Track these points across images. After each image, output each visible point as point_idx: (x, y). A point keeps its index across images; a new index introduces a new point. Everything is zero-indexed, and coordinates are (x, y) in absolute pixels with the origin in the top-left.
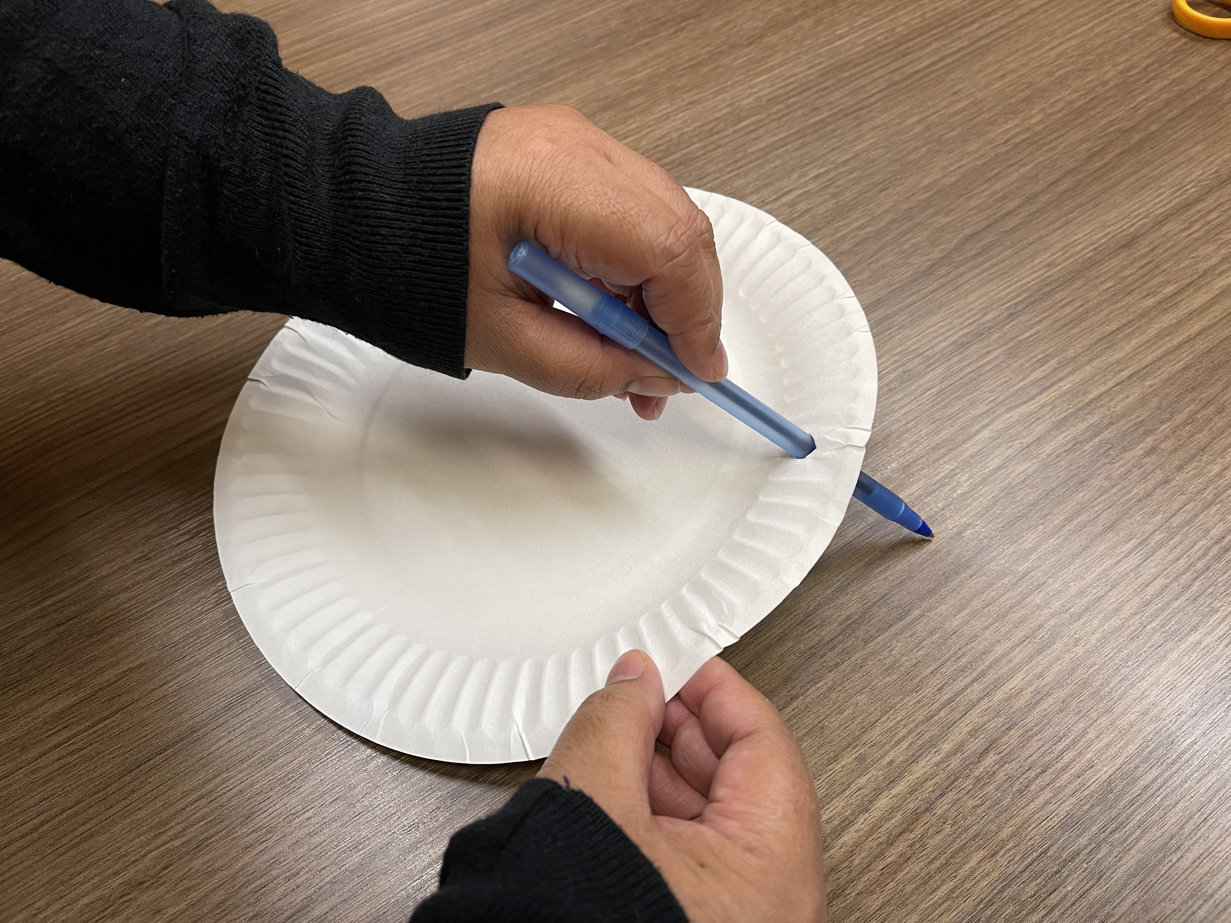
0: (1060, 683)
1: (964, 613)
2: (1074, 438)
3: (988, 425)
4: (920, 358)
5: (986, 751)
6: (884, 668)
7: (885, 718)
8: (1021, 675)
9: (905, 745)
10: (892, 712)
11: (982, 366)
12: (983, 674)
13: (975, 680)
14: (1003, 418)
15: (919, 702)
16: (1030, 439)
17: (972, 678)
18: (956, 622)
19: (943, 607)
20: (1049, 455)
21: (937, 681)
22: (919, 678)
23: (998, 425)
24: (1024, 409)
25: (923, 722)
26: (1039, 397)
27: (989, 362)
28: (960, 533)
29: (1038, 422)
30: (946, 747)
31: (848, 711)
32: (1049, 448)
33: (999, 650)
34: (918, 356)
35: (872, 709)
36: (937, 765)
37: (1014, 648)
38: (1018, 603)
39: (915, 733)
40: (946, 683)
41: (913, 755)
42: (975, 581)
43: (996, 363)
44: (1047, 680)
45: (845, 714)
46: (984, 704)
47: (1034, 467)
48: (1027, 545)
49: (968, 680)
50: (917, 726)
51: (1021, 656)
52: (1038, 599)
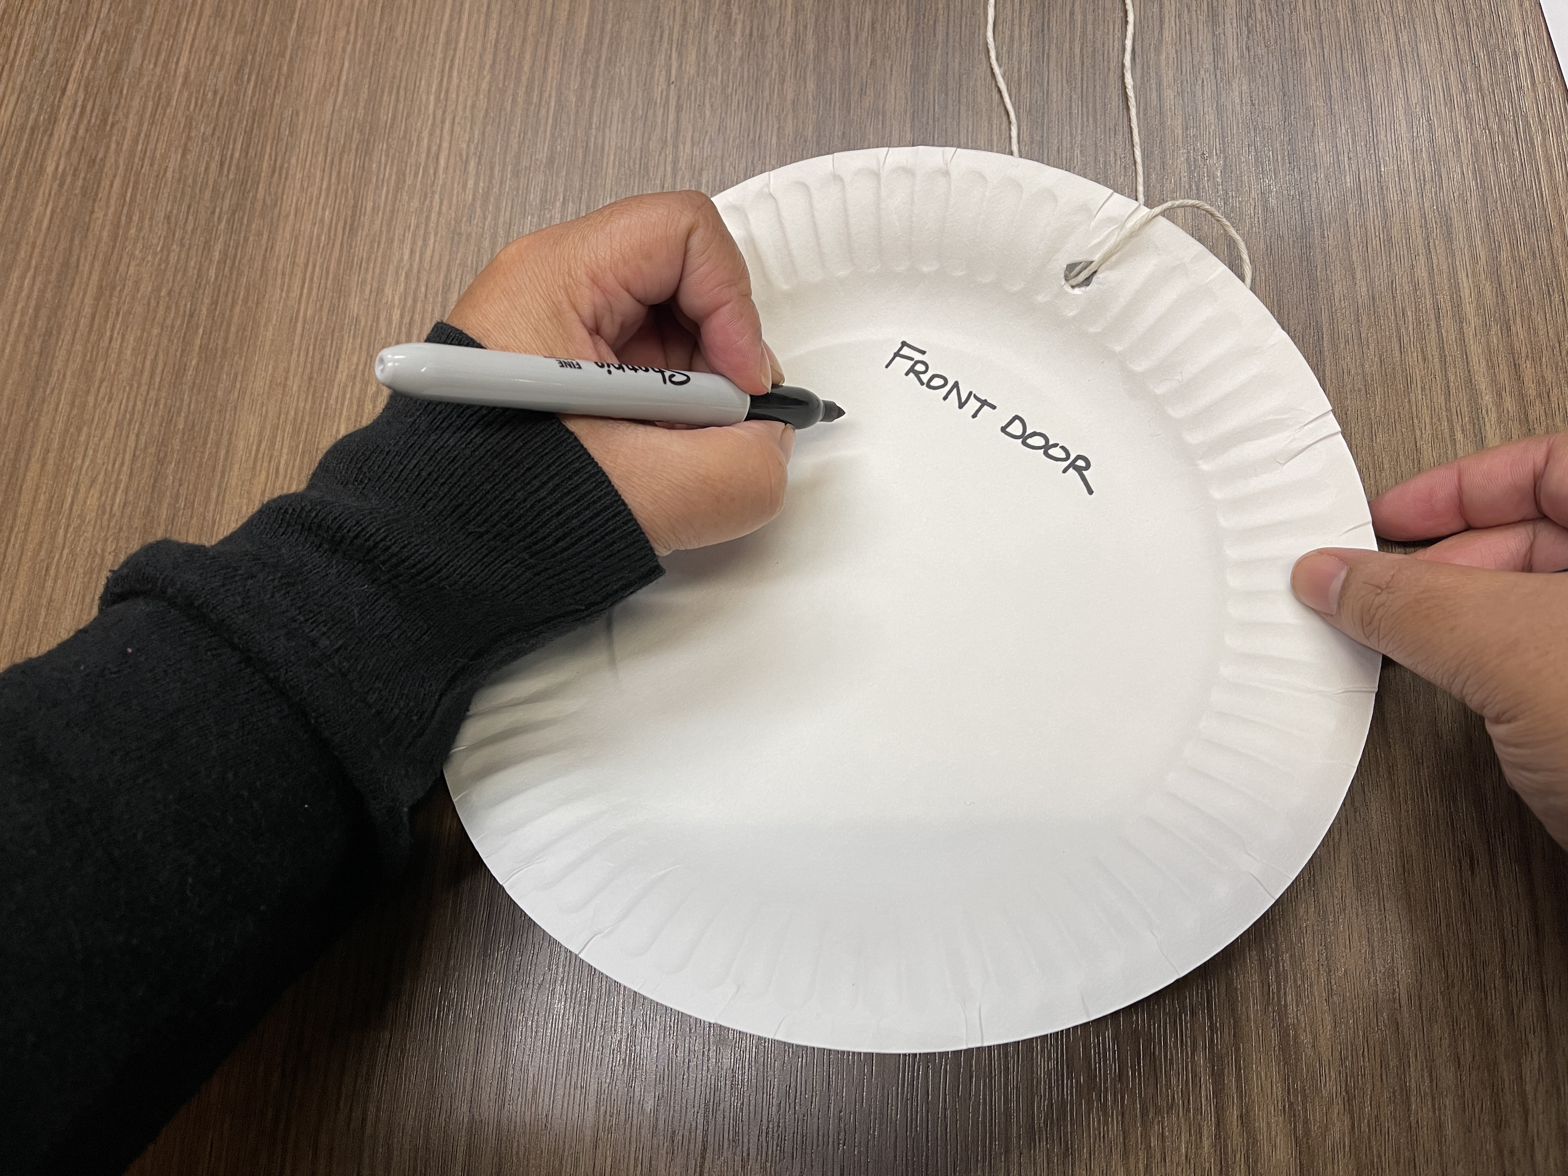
0: (1494, 250)
1: (1358, 275)
2: (1239, 17)
3: (1159, 84)
4: (1023, 85)
5: (1516, 366)
6: (1363, 391)
7: (1418, 433)
8: (1462, 275)
9: (1459, 436)
10: (1416, 421)
11: (1084, 33)
12: (1437, 309)
13: (1438, 318)
14: (1163, 63)
15: (1423, 389)
16: (1208, 60)
17: (1434, 321)
18: (1363, 289)
19: (1337, 288)
20: (1242, 57)
21: (1413, 357)
22: (1398, 368)
23: (1168, 76)
24: (1168, 35)
25: (1448, 400)
26: (1166, 10)
27: (1084, 22)
28: (1266, 209)
29: (1194, 35)
30: (1487, 399)
31: (1386, 461)
32: (1232, 51)
33: (1422, 272)
34: (1019, 84)
35: (1400, 437)
36: (1499, 421)
37: (1429, 259)
38: (1386, 215)
39: (1455, 417)
40: (1422, 349)
41: (1475, 436)
42: (1331, 236)
43: (1090, 17)
44: (1483, 254)
45: (1386, 466)
46: (1469, 332)
47: (1245, 81)
48: (1328, 159)
49: (1433, 326)
50: (1448, 410)
51: (1442, 258)
52: (1393, 196)
